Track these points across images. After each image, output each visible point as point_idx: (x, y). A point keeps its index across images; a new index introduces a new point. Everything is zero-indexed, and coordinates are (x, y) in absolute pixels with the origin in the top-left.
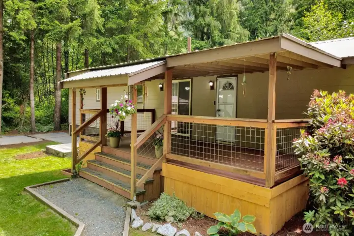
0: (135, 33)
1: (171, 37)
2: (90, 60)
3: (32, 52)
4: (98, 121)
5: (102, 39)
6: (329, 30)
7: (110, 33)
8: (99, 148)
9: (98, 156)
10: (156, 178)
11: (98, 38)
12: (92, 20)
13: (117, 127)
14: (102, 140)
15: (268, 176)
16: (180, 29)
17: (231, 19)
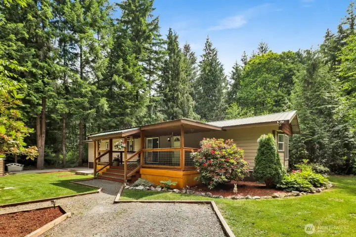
0: (129, 116)
1: (153, 118)
3: (64, 125)
4: (108, 154)
5: (109, 119)
7: (114, 116)
8: (108, 167)
9: (108, 170)
10: (137, 175)
11: (106, 118)
12: (103, 109)
13: (118, 156)
14: (110, 163)
15: (182, 167)
16: (158, 114)
17: (189, 110)
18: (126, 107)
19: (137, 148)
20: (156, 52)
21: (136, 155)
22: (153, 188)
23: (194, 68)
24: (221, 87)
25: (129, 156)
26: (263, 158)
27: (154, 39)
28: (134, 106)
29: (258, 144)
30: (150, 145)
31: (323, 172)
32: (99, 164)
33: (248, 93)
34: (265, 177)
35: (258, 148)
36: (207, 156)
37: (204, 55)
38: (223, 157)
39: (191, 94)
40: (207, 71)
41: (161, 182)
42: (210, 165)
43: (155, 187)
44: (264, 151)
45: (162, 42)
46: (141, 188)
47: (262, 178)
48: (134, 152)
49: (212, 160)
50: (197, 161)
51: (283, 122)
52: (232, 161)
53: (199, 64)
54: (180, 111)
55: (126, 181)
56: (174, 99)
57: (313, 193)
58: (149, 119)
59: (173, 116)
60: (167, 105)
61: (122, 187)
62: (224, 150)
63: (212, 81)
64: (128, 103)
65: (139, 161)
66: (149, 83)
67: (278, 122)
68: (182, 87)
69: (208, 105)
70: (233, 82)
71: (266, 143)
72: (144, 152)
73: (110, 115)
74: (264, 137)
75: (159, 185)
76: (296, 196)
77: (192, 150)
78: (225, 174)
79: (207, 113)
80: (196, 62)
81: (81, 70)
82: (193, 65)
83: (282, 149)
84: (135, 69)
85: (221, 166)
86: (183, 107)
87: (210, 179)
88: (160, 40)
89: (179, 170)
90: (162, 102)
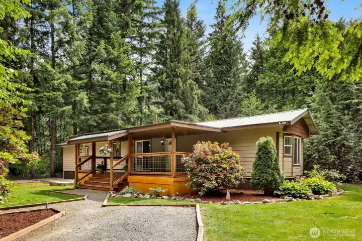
0: (115, 112)
1: (145, 113)
2: (78, 130)
3: (33, 124)
4: (90, 161)
5: (89, 117)
6: (260, 110)
7: (96, 112)
8: (91, 175)
9: (90, 178)
10: (125, 183)
11: (85, 115)
12: (81, 105)
13: (102, 163)
14: (93, 171)
15: (173, 173)
16: (152, 107)
17: (193, 101)
18: (110, 101)
19: (124, 153)
20: (149, 25)
21: (123, 160)
22: (141, 196)
23: (202, 43)
24: (238, 69)
25: (115, 162)
26: (260, 163)
27: (146, 7)
28: (121, 99)
29: (257, 148)
30: (139, 149)
31: (337, 179)
32: (80, 172)
33: (273, 78)
34: (261, 183)
35: (256, 152)
36: (199, 161)
37: (215, 25)
38: (216, 162)
39: (197, 80)
40: (219, 48)
41: (150, 189)
42: (201, 171)
43: (143, 195)
44: (261, 155)
45: (157, 11)
46: (128, 195)
47: (258, 184)
48: (121, 158)
49: (203, 165)
50: (188, 167)
51: (285, 123)
52: (224, 166)
53: (209, 37)
54: (181, 103)
55: (113, 189)
56: (173, 87)
57: (310, 199)
58: (141, 115)
59: (171, 111)
60: (164, 96)
61: (108, 196)
62: (218, 155)
63: (226, 62)
64: (112, 95)
65: (126, 167)
66: (139, 66)
67: (280, 124)
68: (184, 71)
69: (220, 95)
70: (254, 62)
71: (264, 147)
72: (131, 158)
73: (89, 111)
74: (262, 140)
75: (148, 192)
76: (288, 201)
77: (183, 155)
78: (216, 179)
79: (218, 105)
80: (204, 34)
81: (53, 54)
82: (201, 39)
83: (289, 153)
84: (122, 49)
85: (212, 171)
86: (184, 98)
87: (201, 185)
88: (154, 9)
89: (170, 175)
90: (157, 92)
